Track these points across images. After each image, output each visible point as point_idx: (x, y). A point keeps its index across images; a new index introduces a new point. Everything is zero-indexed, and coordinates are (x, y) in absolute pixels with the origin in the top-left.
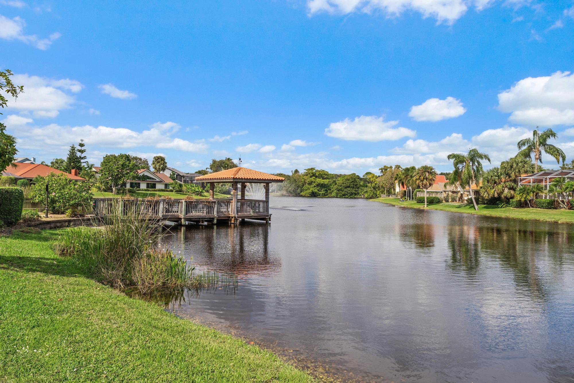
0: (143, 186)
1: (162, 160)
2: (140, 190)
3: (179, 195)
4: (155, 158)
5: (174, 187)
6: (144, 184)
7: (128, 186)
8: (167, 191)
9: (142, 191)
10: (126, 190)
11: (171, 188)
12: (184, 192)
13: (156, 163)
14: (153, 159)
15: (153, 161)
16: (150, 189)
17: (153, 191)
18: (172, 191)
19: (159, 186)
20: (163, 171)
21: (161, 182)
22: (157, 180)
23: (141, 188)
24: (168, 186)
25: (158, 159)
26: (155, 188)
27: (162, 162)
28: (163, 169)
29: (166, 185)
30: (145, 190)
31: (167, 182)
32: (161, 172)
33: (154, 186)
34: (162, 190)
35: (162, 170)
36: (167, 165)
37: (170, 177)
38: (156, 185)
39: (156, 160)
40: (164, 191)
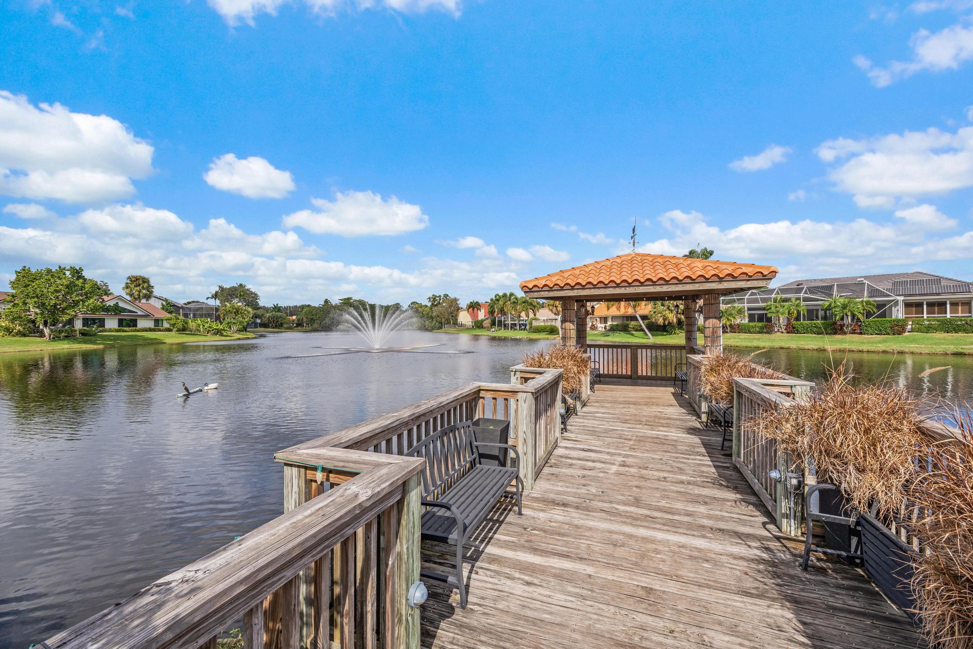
0: (111, 323)
1: (144, 282)
2: (105, 331)
3: (185, 335)
4: (129, 278)
5: (175, 324)
6: (112, 321)
7: (78, 325)
8: (160, 330)
9: (109, 331)
10: (75, 331)
11: (166, 325)
12: (191, 331)
13: (132, 286)
14: (125, 281)
15: (127, 283)
16: (127, 329)
17: (132, 331)
18: (169, 330)
19: (142, 324)
20: (147, 300)
21: (146, 316)
22: (140, 313)
23: (106, 327)
24: (160, 323)
25: (137, 280)
26: (135, 325)
27: (146, 285)
28: (148, 297)
29: (157, 321)
30: (117, 331)
31: (157, 316)
32: (144, 301)
33: (133, 323)
34: (150, 330)
35: (144, 297)
36: (153, 290)
37: (163, 309)
38: (138, 321)
39: (131, 281)
40: (155, 331)
